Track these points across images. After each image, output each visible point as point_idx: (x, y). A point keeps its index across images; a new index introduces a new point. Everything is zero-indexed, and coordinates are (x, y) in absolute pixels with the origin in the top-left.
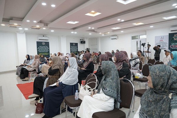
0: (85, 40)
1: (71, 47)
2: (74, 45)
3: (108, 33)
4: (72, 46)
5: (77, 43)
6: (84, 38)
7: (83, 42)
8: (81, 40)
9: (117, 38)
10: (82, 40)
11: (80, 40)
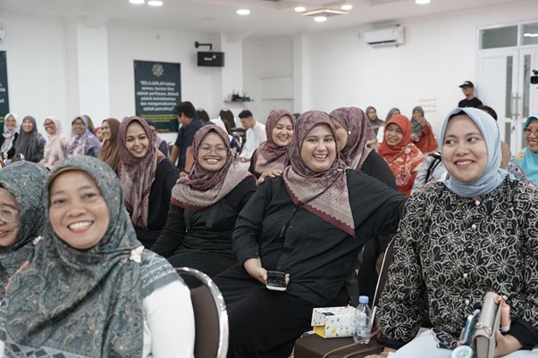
0: (225, 47)
1: (138, 87)
2: (158, 71)
3: (347, 7)
4: (148, 80)
5: (178, 66)
6: (217, 35)
7: (210, 59)
8: (202, 49)
9: (400, 40)
10: (206, 49)
11: (197, 45)
